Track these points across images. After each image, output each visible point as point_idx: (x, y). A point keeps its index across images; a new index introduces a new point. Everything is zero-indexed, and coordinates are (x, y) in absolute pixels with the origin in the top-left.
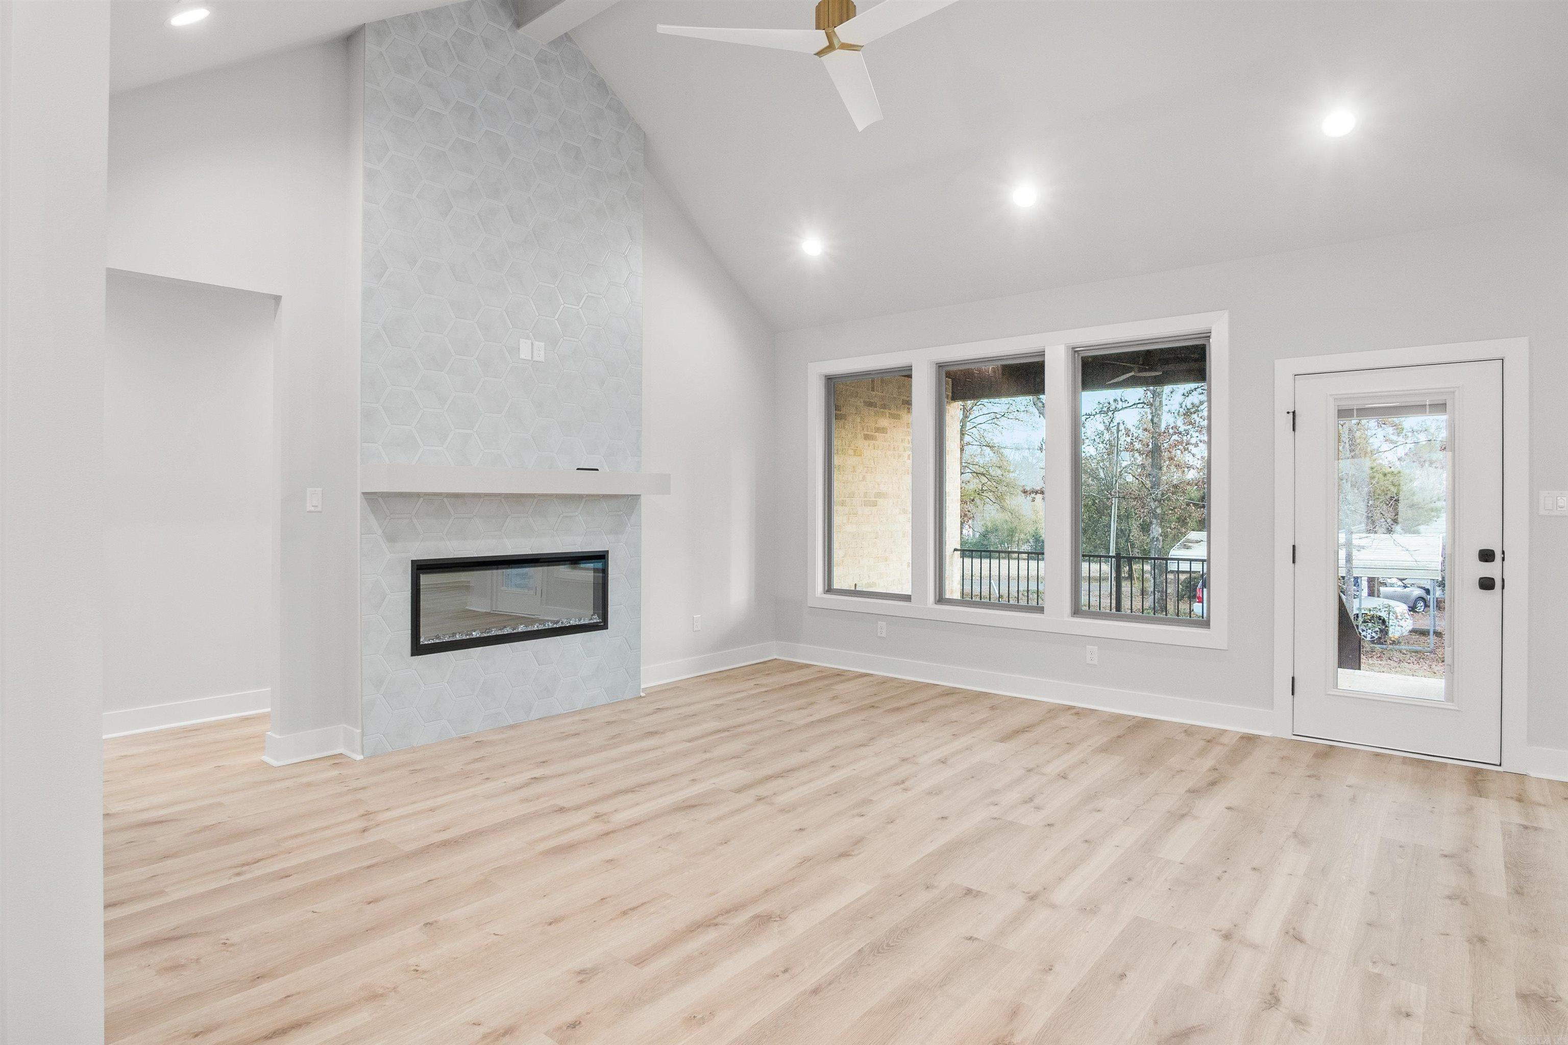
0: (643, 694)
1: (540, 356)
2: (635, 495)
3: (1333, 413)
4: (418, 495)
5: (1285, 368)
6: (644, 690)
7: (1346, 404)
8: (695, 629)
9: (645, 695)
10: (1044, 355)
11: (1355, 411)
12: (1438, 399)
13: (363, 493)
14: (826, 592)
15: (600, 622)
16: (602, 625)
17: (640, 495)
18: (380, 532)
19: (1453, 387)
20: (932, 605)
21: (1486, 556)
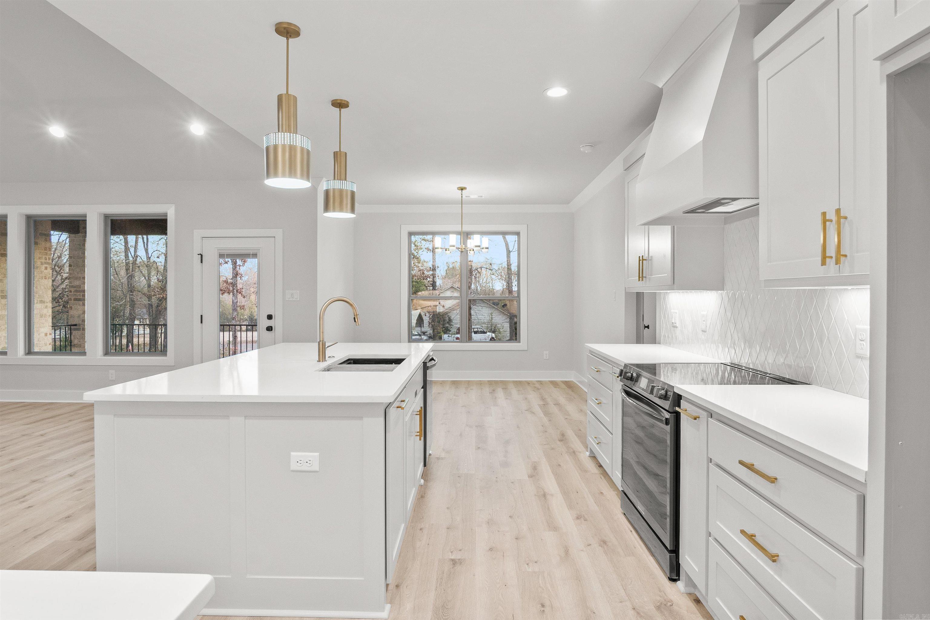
3: (217, 256)
5: (198, 234)
7: (223, 252)
10: (86, 216)
11: (225, 255)
12: (254, 252)
19: (259, 247)
20: (23, 356)
21: (270, 317)
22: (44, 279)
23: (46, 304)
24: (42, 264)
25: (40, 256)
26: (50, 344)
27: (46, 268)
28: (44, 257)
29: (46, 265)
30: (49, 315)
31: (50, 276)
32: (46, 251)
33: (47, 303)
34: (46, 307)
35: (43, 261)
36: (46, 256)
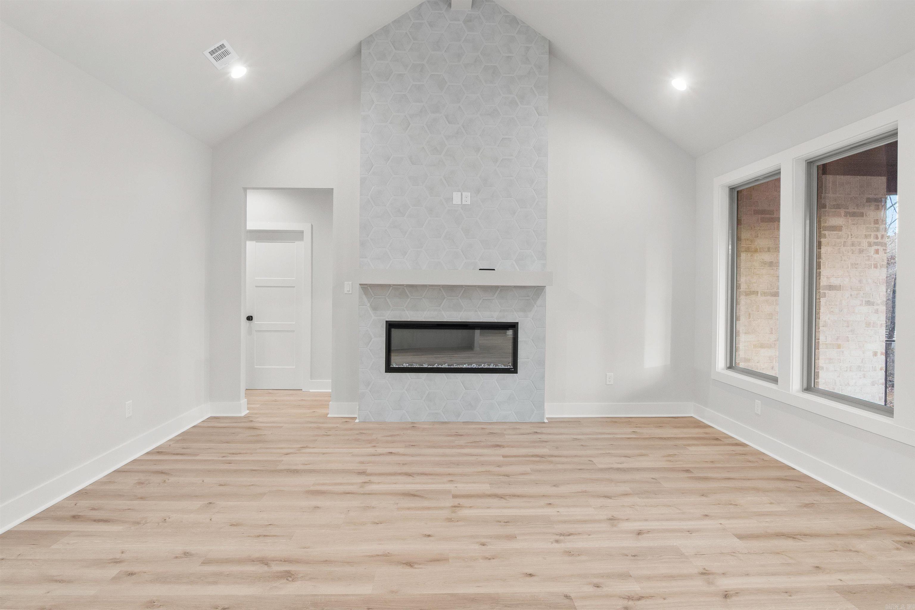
0: (546, 421)
1: (467, 201)
2: (542, 286)
4: (390, 286)
6: (547, 418)
8: (608, 383)
9: (548, 422)
13: (360, 284)
14: (728, 368)
15: (512, 369)
16: (514, 370)
17: (545, 286)
18: (369, 305)
20: (797, 392)
22: (872, 268)
23: (875, 307)
24: (870, 245)
25: (867, 233)
26: (881, 370)
27: (877, 252)
28: (873, 234)
29: (876, 247)
30: (881, 324)
31: (883, 263)
32: (877, 226)
33: (878, 305)
34: (877, 311)
35: (872, 240)
36: (876, 233)
